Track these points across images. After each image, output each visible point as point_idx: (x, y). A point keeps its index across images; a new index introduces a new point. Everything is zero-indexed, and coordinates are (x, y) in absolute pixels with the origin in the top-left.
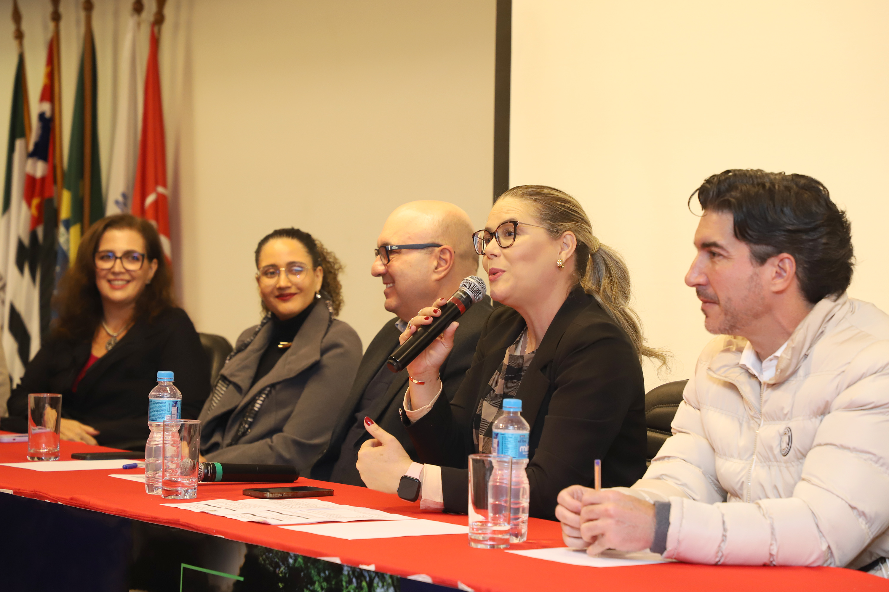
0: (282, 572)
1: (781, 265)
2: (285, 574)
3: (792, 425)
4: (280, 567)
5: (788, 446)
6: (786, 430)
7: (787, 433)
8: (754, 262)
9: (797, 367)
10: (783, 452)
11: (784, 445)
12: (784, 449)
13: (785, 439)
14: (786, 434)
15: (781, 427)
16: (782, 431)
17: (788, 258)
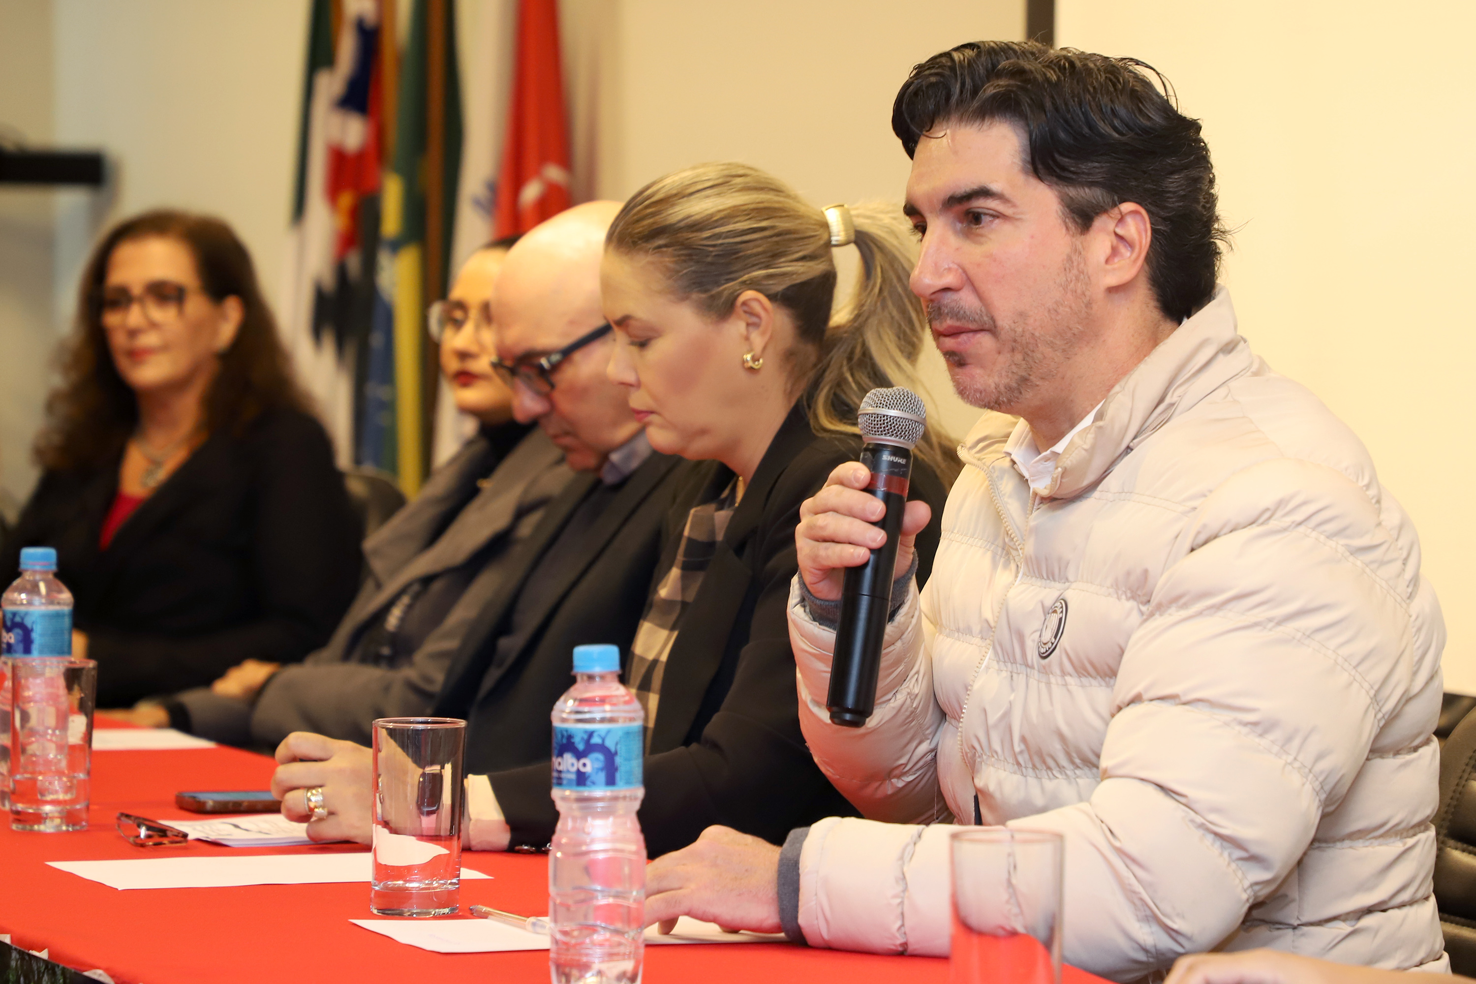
1: (1120, 231)
3: (1069, 595)
5: (1053, 640)
6: (1058, 604)
7: (1059, 611)
8: (1071, 225)
9: (1107, 473)
10: (1043, 650)
11: (1048, 636)
12: (1045, 644)
13: (1054, 619)
14: (1055, 612)
15: (1049, 593)
16: (1049, 603)
17: (1135, 212)
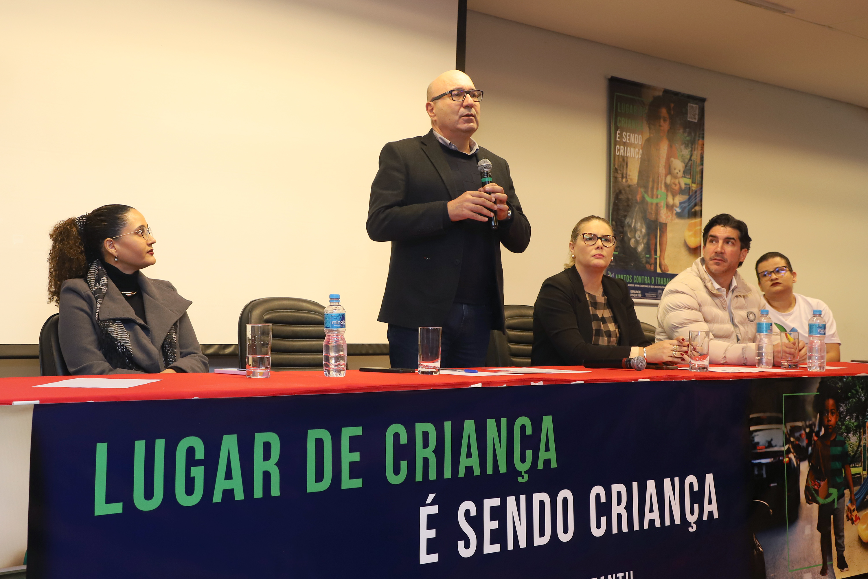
0: (839, 386)
2: (841, 386)
4: (838, 383)
